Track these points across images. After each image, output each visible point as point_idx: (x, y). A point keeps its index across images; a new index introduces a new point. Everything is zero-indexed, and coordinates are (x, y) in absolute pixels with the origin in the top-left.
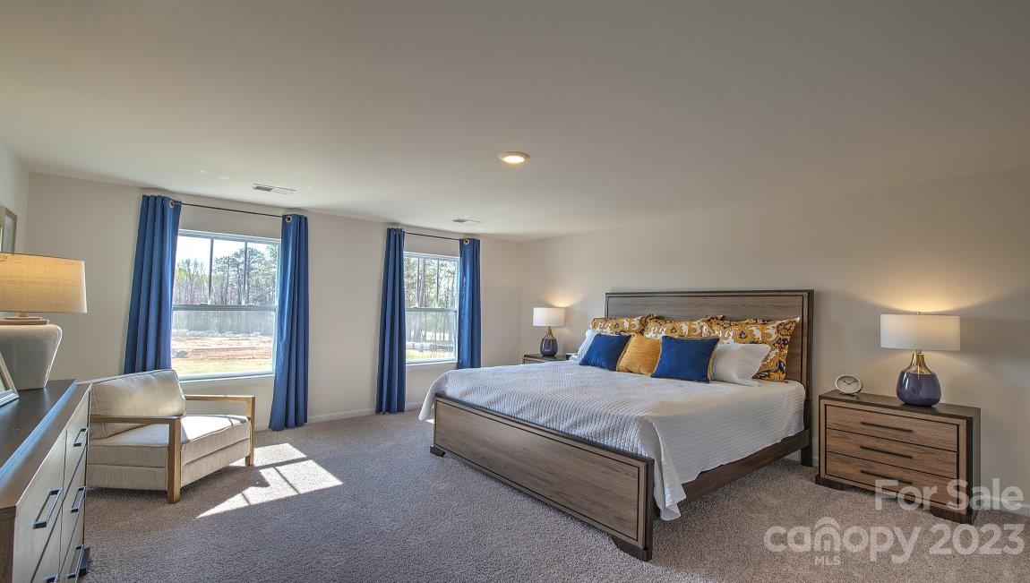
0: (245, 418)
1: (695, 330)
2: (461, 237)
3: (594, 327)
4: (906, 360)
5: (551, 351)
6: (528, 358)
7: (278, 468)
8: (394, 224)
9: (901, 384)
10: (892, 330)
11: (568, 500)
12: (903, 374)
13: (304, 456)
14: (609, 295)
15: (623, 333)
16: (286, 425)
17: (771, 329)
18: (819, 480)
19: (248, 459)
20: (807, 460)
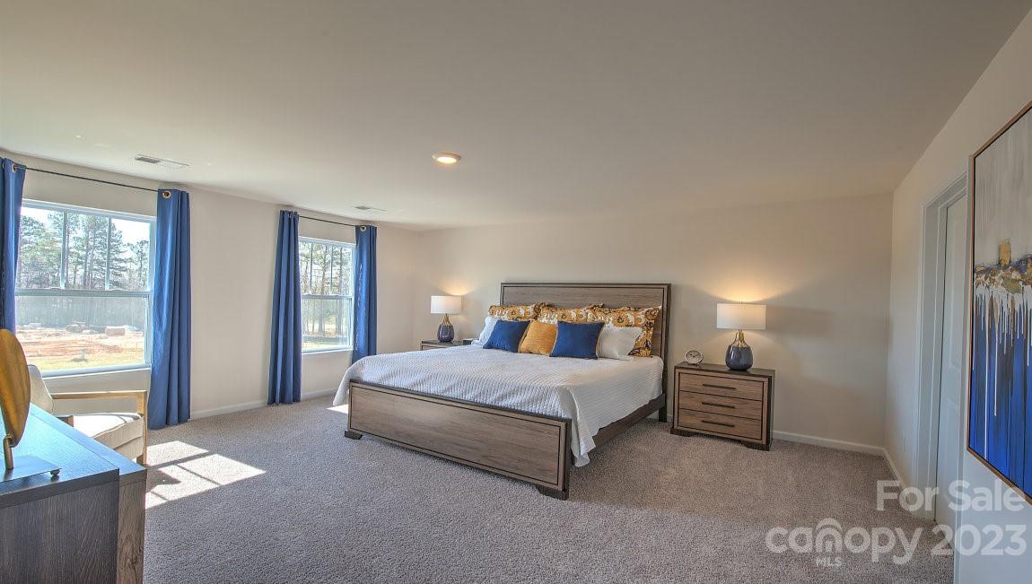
0: (136, 414)
1: (582, 316)
2: (358, 224)
3: (492, 314)
4: (731, 338)
5: (447, 337)
6: (425, 345)
7: (181, 464)
8: (287, 206)
9: (728, 355)
10: (726, 316)
11: (496, 462)
12: (730, 347)
13: (205, 451)
14: (504, 286)
15: (519, 320)
16: (167, 423)
17: (641, 314)
18: (673, 431)
19: (141, 460)
20: (662, 418)
